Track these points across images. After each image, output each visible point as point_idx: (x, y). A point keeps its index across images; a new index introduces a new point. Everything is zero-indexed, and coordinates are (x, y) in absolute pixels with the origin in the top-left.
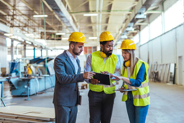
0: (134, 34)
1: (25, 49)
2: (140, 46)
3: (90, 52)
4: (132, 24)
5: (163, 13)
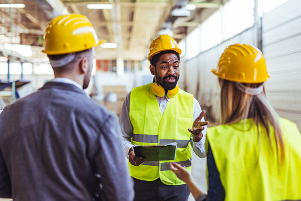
0: (178, 41)
2: (187, 61)
3: (106, 70)
4: (169, 25)
5: (221, 7)
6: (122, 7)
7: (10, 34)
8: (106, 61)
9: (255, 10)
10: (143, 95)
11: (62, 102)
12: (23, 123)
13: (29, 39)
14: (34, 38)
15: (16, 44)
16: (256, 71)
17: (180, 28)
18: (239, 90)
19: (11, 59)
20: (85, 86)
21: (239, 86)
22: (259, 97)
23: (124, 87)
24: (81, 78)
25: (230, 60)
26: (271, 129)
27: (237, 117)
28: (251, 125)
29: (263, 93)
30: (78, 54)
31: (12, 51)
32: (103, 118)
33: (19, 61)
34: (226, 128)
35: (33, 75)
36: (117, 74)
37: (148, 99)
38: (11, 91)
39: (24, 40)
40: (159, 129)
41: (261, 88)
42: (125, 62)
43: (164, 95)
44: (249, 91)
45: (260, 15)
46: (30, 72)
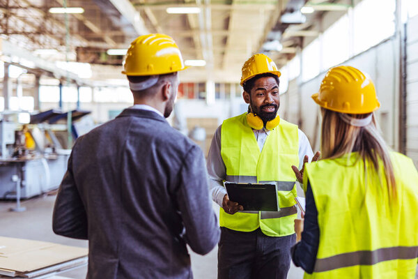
0: (289, 56)
1: (37, 85)
2: (303, 84)
3: (191, 96)
4: (278, 35)
5: (350, 10)
6: (213, 11)
7: (63, 48)
8: (191, 85)
9: (396, 13)
10: (237, 128)
11: (142, 131)
12: (100, 155)
13: (88, 55)
14: (94, 53)
15: (71, 61)
16: (362, 96)
17: (293, 38)
18: (343, 121)
19: (65, 83)
20: (167, 114)
21: (344, 116)
22: (367, 128)
23: (216, 120)
24: (163, 105)
25: (333, 85)
26: (381, 164)
27: (340, 151)
28: (357, 159)
29: (373, 123)
30: (162, 76)
31: (67, 71)
32: (186, 149)
33: (74, 85)
34: (328, 163)
35: (93, 102)
36: (206, 103)
37: (243, 133)
38: (66, 124)
39: (82, 56)
40: (258, 169)
41: (370, 118)
42: (218, 85)
43: (262, 127)
44: (355, 122)
45: (403, 20)
46: (89, 99)
